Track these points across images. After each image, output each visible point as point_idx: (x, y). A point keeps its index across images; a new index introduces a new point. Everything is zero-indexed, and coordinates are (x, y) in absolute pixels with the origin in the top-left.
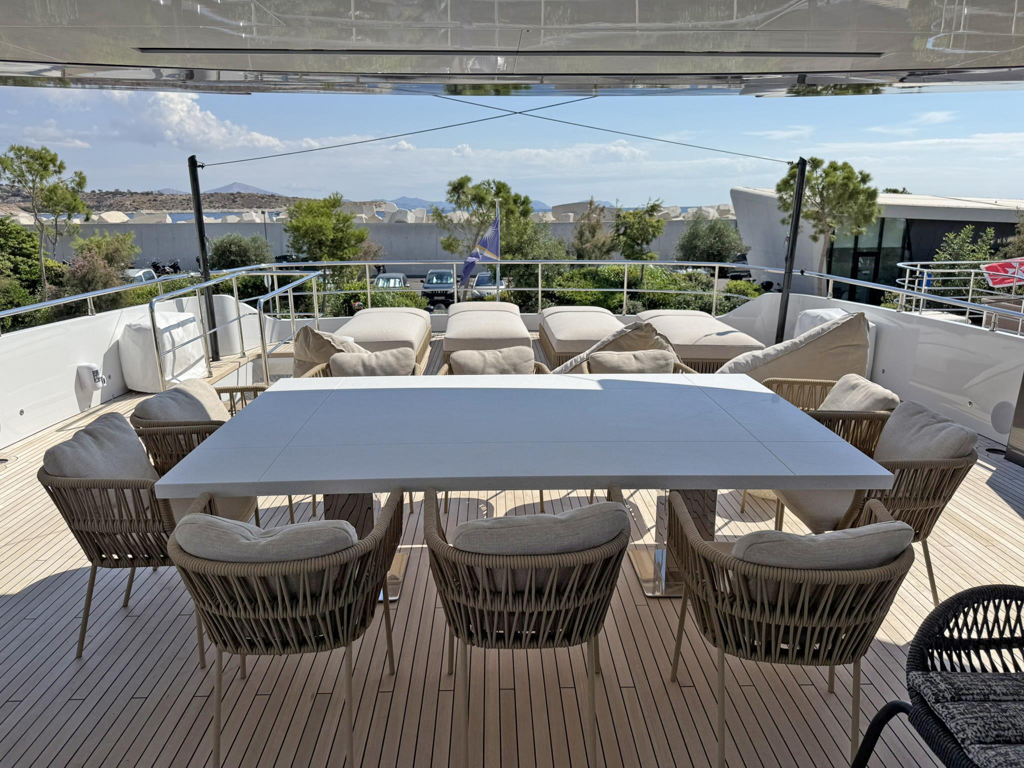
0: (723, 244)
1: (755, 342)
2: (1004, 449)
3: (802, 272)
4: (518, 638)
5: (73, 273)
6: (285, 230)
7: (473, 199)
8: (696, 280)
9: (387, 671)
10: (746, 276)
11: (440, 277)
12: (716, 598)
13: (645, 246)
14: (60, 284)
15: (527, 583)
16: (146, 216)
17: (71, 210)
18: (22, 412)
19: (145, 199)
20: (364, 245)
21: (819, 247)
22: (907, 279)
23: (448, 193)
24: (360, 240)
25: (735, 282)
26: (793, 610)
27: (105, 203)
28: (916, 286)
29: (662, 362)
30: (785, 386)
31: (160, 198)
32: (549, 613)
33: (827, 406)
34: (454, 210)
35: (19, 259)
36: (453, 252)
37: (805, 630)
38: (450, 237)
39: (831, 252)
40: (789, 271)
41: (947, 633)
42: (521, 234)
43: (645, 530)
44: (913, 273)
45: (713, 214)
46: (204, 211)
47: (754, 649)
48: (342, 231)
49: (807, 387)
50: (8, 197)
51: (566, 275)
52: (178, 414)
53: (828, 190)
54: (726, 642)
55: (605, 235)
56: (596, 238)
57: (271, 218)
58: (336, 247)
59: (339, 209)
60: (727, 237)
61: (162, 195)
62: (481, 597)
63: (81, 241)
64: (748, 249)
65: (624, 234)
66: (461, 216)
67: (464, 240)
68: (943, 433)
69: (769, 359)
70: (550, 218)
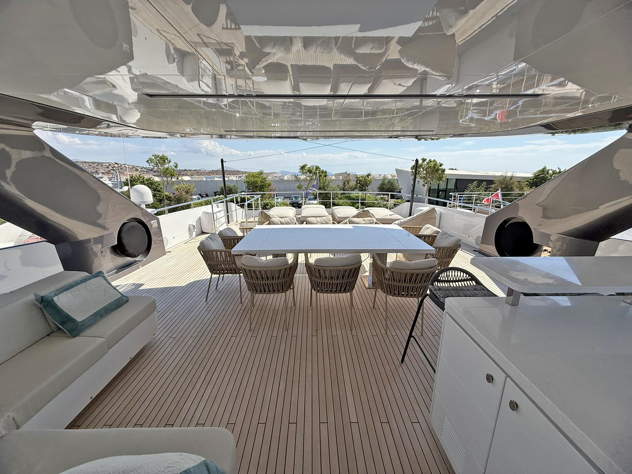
0: (393, 187)
1: (402, 218)
2: (478, 250)
3: (417, 195)
4: (331, 291)
5: (175, 197)
6: (245, 183)
7: (308, 171)
8: (384, 199)
9: (293, 305)
10: (401, 198)
11: (296, 198)
12: (385, 279)
13: (366, 187)
14: (170, 200)
15: (334, 275)
16: (196, 178)
17: (172, 176)
18: (174, 238)
19: (195, 172)
20: (270, 187)
21: (426, 189)
22: (453, 198)
23: (300, 169)
24: (269, 185)
25: (397, 200)
26: (405, 282)
27: (181, 173)
28: (456, 201)
29: (372, 221)
30: (408, 228)
31: (200, 172)
32: (340, 283)
33: (421, 233)
34: (301, 175)
35: (156, 192)
36: (301, 189)
37: (408, 287)
38: (300, 184)
39: (430, 190)
40: (413, 195)
41: (439, 278)
42: (324, 183)
43: (365, 272)
44: (455, 196)
45: (390, 177)
46: (225, 176)
47: (395, 294)
48: (263, 182)
49: (415, 229)
50: (148, 171)
51: (339, 197)
52: (230, 234)
53: (428, 169)
54: (387, 292)
55: (353, 183)
56: (349, 185)
57: (238, 178)
58: (262, 187)
59: (262, 175)
60: (394, 184)
61: (200, 171)
62: (322, 279)
63: (177, 186)
64: (401, 189)
65: (359, 183)
66: (303, 177)
67: (305, 185)
68: (451, 239)
69: (405, 222)
70: (334, 178)
